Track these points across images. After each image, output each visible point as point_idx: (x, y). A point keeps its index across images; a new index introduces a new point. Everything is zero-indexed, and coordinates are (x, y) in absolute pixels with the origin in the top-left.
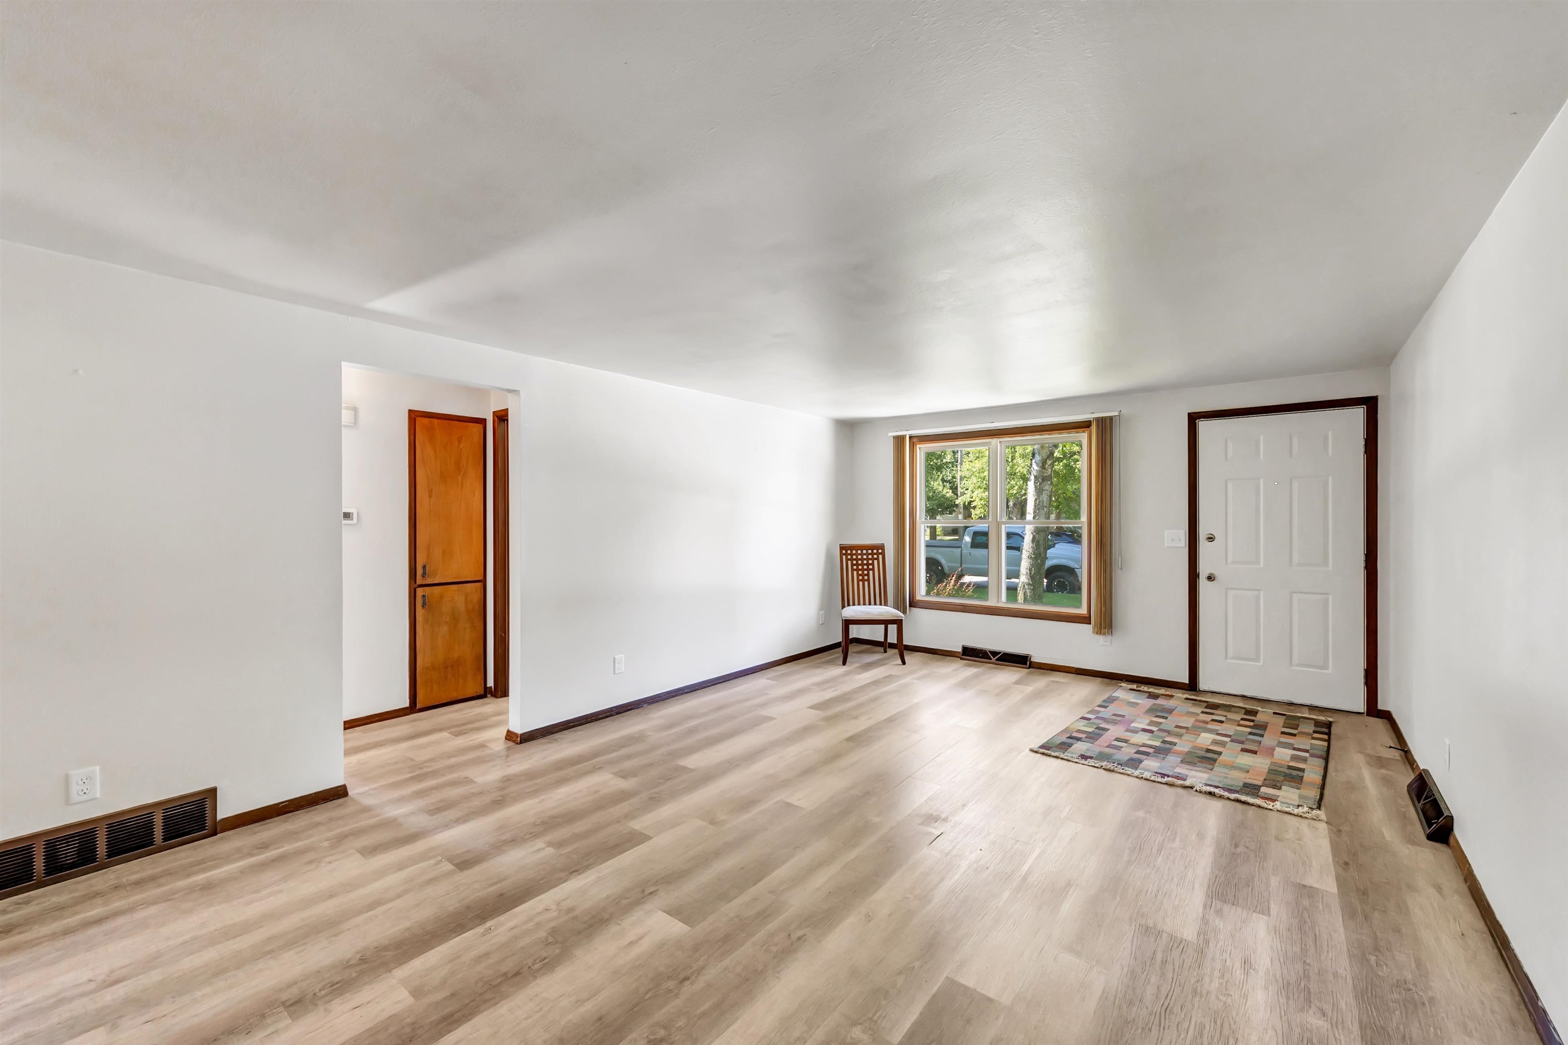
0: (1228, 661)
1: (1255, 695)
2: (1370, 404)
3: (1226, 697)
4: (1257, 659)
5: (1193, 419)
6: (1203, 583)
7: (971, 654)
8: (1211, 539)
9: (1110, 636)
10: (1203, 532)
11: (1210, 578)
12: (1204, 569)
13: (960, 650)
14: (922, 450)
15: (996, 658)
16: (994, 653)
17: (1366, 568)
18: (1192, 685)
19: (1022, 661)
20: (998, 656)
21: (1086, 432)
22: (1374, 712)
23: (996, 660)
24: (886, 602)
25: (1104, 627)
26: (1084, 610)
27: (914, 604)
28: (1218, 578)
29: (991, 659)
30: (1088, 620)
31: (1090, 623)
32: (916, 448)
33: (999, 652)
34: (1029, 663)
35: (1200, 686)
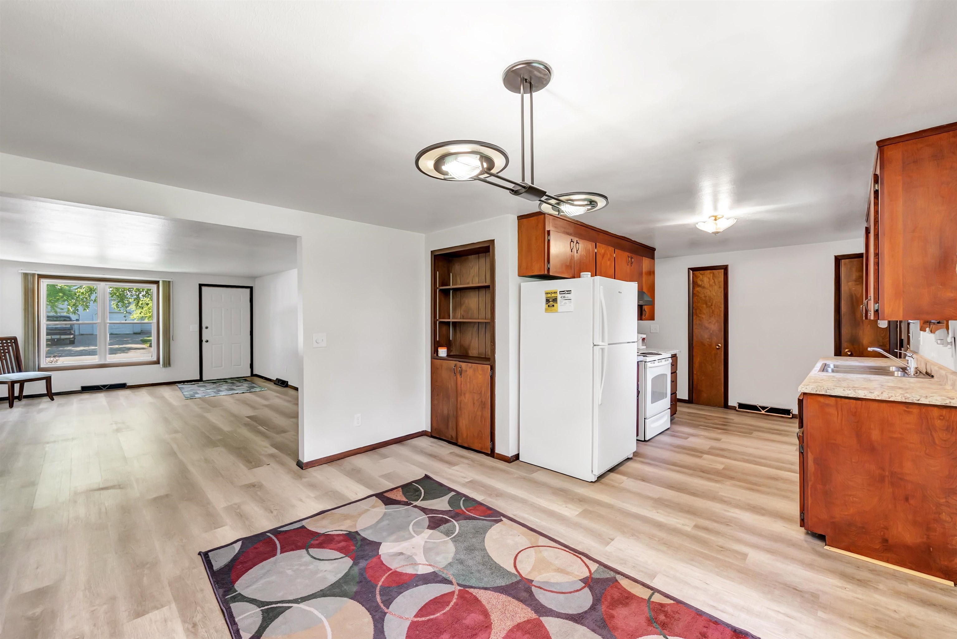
0: (213, 368)
2: (251, 288)
3: (214, 381)
4: (221, 366)
5: (201, 286)
6: (204, 343)
7: (86, 389)
8: (207, 328)
9: (169, 367)
10: (204, 326)
11: (207, 341)
12: (204, 339)
13: (80, 389)
14: (44, 283)
15: (106, 388)
16: (104, 386)
17: (250, 335)
18: (201, 380)
19: (122, 386)
20: (107, 387)
21: (156, 285)
22: (252, 375)
23: (106, 389)
24: (20, 370)
25: (168, 363)
26: (155, 359)
27: (40, 369)
28: (209, 341)
29: (102, 389)
30: (158, 362)
31: (159, 363)
32: (42, 281)
33: (107, 385)
34: (126, 386)
35: (204, 379)
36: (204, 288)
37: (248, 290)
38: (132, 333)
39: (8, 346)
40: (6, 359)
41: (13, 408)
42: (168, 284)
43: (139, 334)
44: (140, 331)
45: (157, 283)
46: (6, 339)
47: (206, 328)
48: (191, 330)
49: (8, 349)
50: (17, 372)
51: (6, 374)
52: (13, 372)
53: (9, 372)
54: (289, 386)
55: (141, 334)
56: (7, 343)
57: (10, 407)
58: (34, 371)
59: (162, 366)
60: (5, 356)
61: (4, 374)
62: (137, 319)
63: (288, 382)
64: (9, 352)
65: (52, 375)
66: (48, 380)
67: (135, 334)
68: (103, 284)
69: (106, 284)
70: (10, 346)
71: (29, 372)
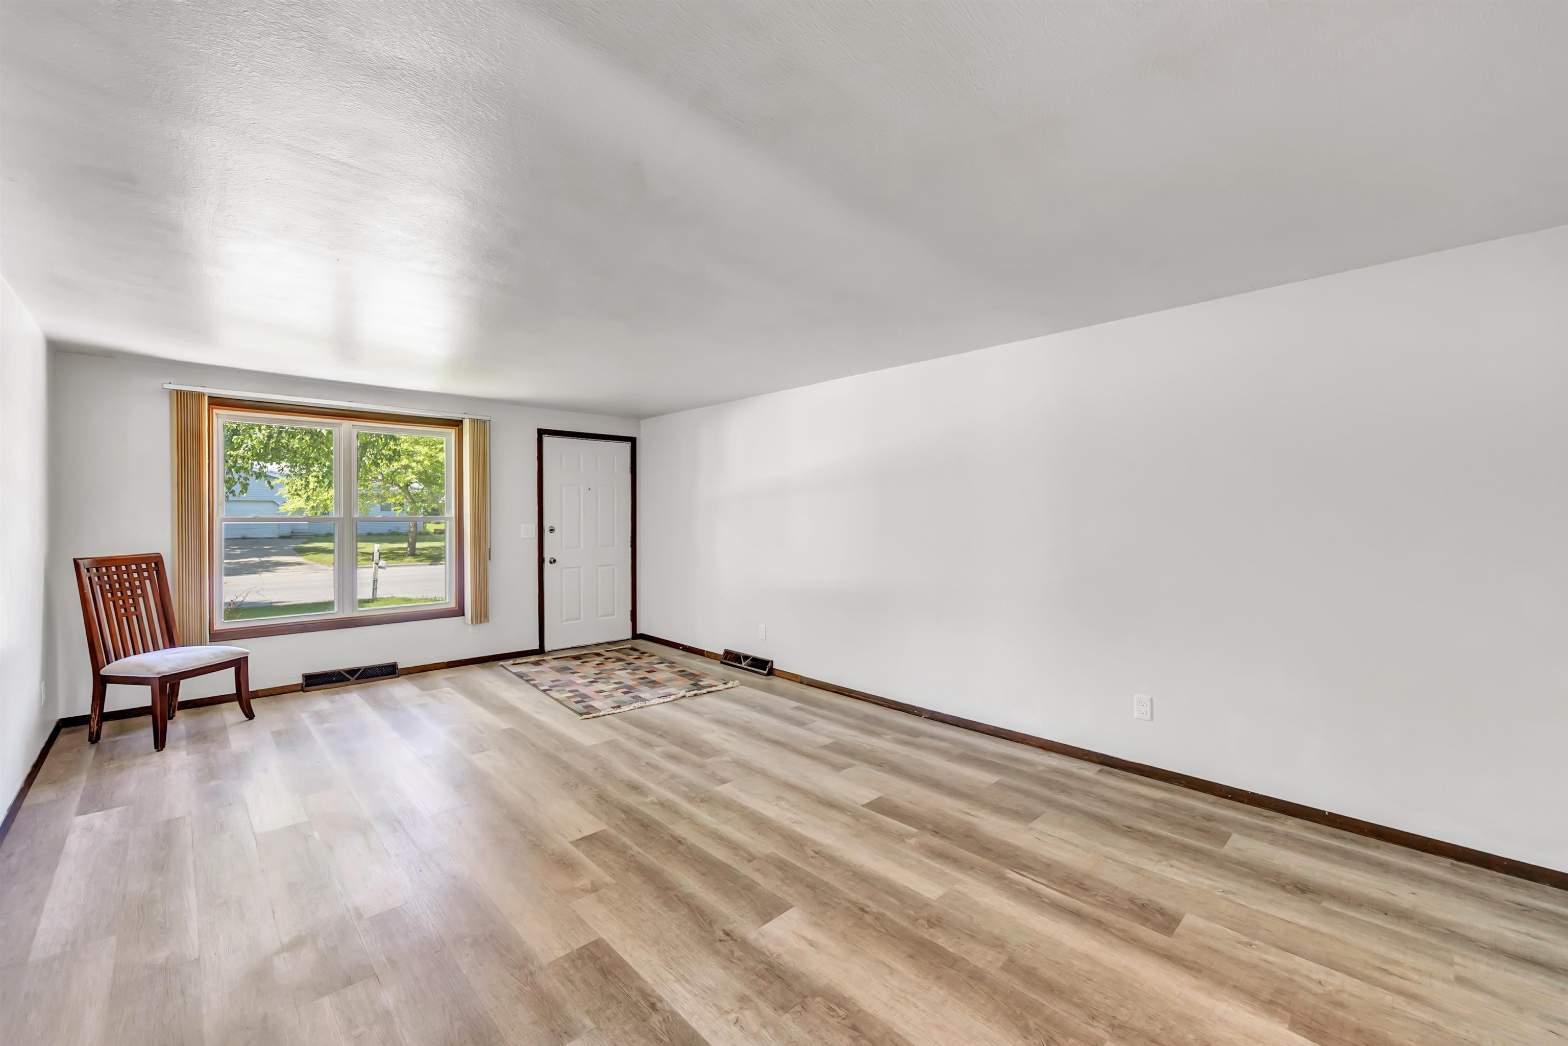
0: (564, 623)
1: (578, 645)
2: (633, 441)
3: (565, 651)
4: (580, 619)
6: (547, 566)
9: (486, 624)
10: (547, 526)
11: (553, 561)
12: (547, 557)
13: (301, 680)
14: (222, 419)
15: (355, 676)
16: (352, 672)
17: (632, 546)
18: (541, 651)
19: (389, 671)
20: (358, 674)
21: (454, 430)
22: (636, 636)
23: (356, 679)
24: (171, 643)
25: (482, 615)
26: (452, 604)
27: (217, 637)
28: (557, 561)
29: (349, 680)
30: (459, 612)
31: (463, 614)
32: (216, 414)
33: (359, 669)
34: (397, 671)
35: (547, 648)
36: (546, 439)
37: (628, 445)
38: (277, 537)
39: (142, 580)
40: (138, 614)
41: (165, 750)
42: (482, 427)
43: (289, 537)
44: (290, 533)
45: (457, 424)
46: (138, 560)
47: (551, 530)
48: (522, 537)
49: (143, 587)
50: (165, 648)
51: (140, 653)
52: (156, 649)
53: (145, 650)
54: (776, 673)
55: (292, 537)
56: (139, 571)
57: (156, 747)
58: (201, 645)
59: (470, 622)
60: (136, 605)
61: (135, 654)
62: (291, 512)
63: (772, 662)
64: (144, 595)
65: (248, 653)
66: (240, 665)
67: (282, 537)
68: (346, 425)
69: (353, 425)
70: (146, 578)
71: (193, 646)
